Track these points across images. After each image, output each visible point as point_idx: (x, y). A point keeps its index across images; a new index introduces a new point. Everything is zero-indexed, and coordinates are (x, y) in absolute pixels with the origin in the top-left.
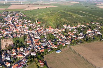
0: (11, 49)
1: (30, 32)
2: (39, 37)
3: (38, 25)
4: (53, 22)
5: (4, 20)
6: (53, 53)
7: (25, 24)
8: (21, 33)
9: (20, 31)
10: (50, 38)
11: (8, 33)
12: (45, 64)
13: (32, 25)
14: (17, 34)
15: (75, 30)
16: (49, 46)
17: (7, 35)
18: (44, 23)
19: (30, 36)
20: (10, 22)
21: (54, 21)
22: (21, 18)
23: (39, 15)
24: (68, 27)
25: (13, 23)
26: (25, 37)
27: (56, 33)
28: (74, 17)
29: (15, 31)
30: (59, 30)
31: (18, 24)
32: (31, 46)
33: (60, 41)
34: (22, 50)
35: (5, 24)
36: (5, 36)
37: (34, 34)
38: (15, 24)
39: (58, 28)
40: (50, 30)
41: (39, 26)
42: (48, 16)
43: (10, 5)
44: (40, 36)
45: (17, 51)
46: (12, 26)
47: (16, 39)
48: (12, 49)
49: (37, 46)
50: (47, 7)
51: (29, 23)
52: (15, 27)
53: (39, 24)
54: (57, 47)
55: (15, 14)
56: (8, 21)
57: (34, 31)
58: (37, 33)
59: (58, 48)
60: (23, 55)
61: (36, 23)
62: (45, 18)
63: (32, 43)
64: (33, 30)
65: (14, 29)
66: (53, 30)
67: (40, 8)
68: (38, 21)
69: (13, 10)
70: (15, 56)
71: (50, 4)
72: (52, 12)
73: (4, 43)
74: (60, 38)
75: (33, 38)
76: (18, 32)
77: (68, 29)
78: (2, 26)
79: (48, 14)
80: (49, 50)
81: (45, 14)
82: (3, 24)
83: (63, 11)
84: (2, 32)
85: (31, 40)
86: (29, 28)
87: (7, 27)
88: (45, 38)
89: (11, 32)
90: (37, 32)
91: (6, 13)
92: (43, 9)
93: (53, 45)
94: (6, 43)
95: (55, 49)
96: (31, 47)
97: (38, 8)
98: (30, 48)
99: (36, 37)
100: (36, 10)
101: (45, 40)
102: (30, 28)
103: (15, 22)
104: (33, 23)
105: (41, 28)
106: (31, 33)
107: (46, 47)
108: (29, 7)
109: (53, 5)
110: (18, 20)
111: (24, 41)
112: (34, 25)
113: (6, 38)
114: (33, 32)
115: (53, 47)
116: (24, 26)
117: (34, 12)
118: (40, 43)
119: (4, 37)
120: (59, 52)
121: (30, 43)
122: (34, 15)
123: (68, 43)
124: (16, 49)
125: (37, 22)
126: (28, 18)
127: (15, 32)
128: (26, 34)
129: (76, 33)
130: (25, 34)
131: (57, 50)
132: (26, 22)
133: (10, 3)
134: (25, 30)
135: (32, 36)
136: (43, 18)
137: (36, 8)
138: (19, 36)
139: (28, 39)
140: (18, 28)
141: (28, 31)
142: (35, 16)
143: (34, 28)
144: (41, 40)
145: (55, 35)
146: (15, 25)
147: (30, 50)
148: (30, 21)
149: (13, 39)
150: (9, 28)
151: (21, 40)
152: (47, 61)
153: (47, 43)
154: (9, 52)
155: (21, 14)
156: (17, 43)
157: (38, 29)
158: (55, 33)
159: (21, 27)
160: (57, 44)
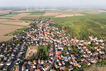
0: (32, 60)
1: (55, 41)
2: (62, 49)
3: (64, 33)
4: (79, 31)
5: (36, 26)
8: (47, 41)
9: (47, 38)
10: (74, 51)
11: (36, 40)
14: (43, 42)
15: (103, 44)
16: (71, 63)
17: (34, 42)
18: (69, 32)
19: (54, 46)
20: (41, 28)
22: (50, 25)
23: (66, 23)
24: (95, 40)
25: (43, 30)
26: (49, 46)
27: (81, 45)
28: (102, 28)
29: (42, 38)
30: (85, 43)
31: (47, 31)
32: (52, 59)
33: (85, 57)
34: (42, 63)
36: (33, 42)
37: (58, 44)
38: (45, 30)
39: (83, 39)
40: (75, 41)
41: (65, 34)
42: (75, 25)
43: (44, 13)
44: (64, 47)
45: (37, 63)
46: (41, 32)
47: (41, 48)
48: (34, 59)
49: (58, 60)
50: (74, 16)
51: (56, 31)
52: (44, 34)
54: (80, 66)
55: (47, 21)
56: (39, 27)
57: (59, 40)
61: (62, 31)
62: (72, 26)
63: (54, 55)
64: (58, 38)
65: (41, 36)
66: (77, 41)
67: (68, 16)
68: (65, 29)
69: (45, 17)
70: (34, 69)
71: (78, 12)
72: (79, 20)
73: (29, 50)
74: (85, 53)
75: (56, 49)
76: (45, 40)
77: (95, 41)
78: (34, 32)
79: (75, 23)
80: (71, 69)
81: (72, 22)
82: (35, 30)
83: (90, 20)
84: (32, 38)
85: (54, 51)
86: (55, 36)
87: (37, 33)
88: (69, 51)
89: (39, 39)
90: (62, 42)
91: (40, 20)
92: (71, 17)
93: (76, 62)
94: (31, 51)
95: (77, 68)
97: (67, 16)
98: (51, 62)
99: (59, 48)
100: (65, 17)
101: (68, 53)
103: (44, 29)
104: (59, 31)
105: (66, 38)
107: (67, 64)
108: (59, 15)
109: (80, 13)
110: (48, 27)
112: (60, 34)
113: (33, 45)
115: (76, 65)
116: (51, 34)
117: (63, 20)
118: (62, 57)
119: (31, 44)
121: (52, 55)
122: (62, 22)
123: (94, 62)
124: (37, 60)
126: (56, 25)
128: (51, 42)
129: (104, 48)
132: (54, 30)
133: (45, 11)
134: (51, 38)
135: (56, 46)
136: (70, 26)
137: (65, 16)
138: (44, 44)
139: (52, 49)
140: (46, 35)
141: (53, 40)
142: (63, 24)
143: (60, 36)
144: (64, 52)
145: (79, 48)
146: (43, 31)
147: (50, 64)
148: (57, 29)
149: (39, 47)
150: (39, 34)
151: (45, 49)
153: (70, 57)
154: (30, 63)
155: (52, 21)
156: (40, 53)
157: (64, 38)
159: (48, 35)
160: (81, 62)
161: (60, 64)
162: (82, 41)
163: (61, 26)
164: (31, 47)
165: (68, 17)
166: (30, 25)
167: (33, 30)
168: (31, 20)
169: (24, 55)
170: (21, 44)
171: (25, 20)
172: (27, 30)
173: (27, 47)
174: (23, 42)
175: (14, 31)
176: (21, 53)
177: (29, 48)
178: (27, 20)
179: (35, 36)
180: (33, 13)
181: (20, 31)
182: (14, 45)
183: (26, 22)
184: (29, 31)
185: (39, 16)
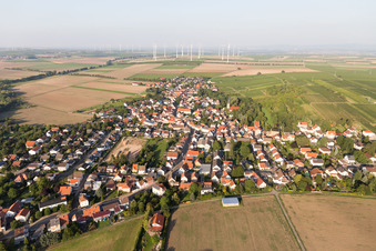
1: (197, 129)
2: (207, 147)
3: (230, 113)
5: (163, 94)
8: (174, 129)
9: (178, 123)
11: (150, 124)
14: (164, 129)
15: (332, 144)
20: (173, 99)
22: (202, 93)
24: (311, 132)
27: (265, 143)
28: (351, 102)
29: (166, 121)
30: (278, 137)
31: (185, 107)
35: (158, 103)
36: (138, 130)
38: (181, 105)
39: (275, 129)
40: (251, 132)
41: (231, 116)
45: (130, 172)
46: (169, 110)
50: (283, 72)
51: (211, 108)
52: (175, 113)
55: (198, 83)
56: (170, 97)
57: (209, 127)
59: (234, 190)
63: (180, 160)
65: (166, 117)
66: (258, 132)
68: (236, 103)
69: (196, 76)
73: (122, 146)
75: (192, 146)
76: (170, 126)
77: (309, 136)
78: (150, 107)
82: (155, 104)
84: (140, 120)
87: (157, 111)
89: (156, 124)
90: (215, 132)
91: (179, 80)
93: (228, 176)
94: (127, 146)
95: (224, 191)
99: (200, 146)
100: (252, 77)
101: (218, 157)
102: (204, 120)
103: (181, 102)
104: (219, 109)
105: (230, 123)
106: (198, 132)
110: (193, 97)
112: (218, 114)
113: (136, 136)
114: (203, 130)
116: (194, 113)
121: (174, 159)
123: (280, 182)
125: (228, 107)
127: (164, 124)
128: (185, 132)
129: (329, 153)
132: (207, 104)
134: (188, 123)
136: (254, 98)
138: (165, 136)
139: (179, 146)
140: (179, 115)
141: (194, 127)
143: (216, 120)
144: (209, 156)
145: (255, 150)
146: (177, 108)
148: (217, 103)
150: (161, 113)
151: (162, 146)
155: (210, 85)
156: (146, 152)
157: (224, 124)
159: (185, 115)
162: (273, 133)
163: (228, 97)
164: (129, 138)
166: (147, 90)
167: (150, 104)
168: (155, 80)
169: (105, 154)
170: (107, 132)
171: (140, 79)
172: (135, 102)
173: (121, 138)
174: (114, 128)
175: (102, 103)
176: (99, 149)
177: (123, 142)
178: (144, 80)
179: (150, 117)
180: (166, 64)
181: (117, 104)
182: (89, 131)
183: (141, 84)
184: (138, 106)
185: (181, 71)
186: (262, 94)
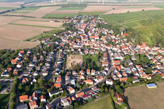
0: (78, 70)
1: (109, 48)
2: (122, 58)
3: (124, 38)
4: (151, 35)
5: (75, 27)
6: (142, 87)
7: (104, 35)
8: (95, 49)
9: (95, 45)
10: (141, 61)
11: (78, 47)
12: (125, 101)
13: (114, 37)
14: (89, 49)
16: (137, 74)
17: (76, 50)
18: (134, 35)
19: (108, 55)
20: (83, 30)
21: (153, 33)
22: (99, 26)
23: (128, 23)
25: (86, 33)
26: (101, 55)
27: (154, 54)
29: (87, 44)
30: (160, 51)
31: (93, 35)
32: (107, 69)
33: (159, 68)
34: (93, 74)
35: (75, 33)
36: (73, 50)
37: (114, 52)
38: (90, 34)
39: (157, 46)
40: (142, 49)
41: (125, 40)
42: (144, 25)
43: (85, 6)
44: (125, 56)
45: (86, 74)
46: (84, 37)
47: (87, 57)
48: (80, 70)
49: (116, 71)
50: (143, 10)
51: (110, 35)
52: (89, 39)
53: (126, 37)
54: (150, 78)
55: (92, 19)
56: (80, 29)
57: (116, 47)
58: (120, 51)
59: (151, 80)
60: (94, 82)
61: (120, 35)
62: (138, 27)
63: (110, 66)
64: (114, 45)
65: (86, 42)
66: (147, 48)
67: (131, 11)
68: (125, 32)
69: (89, 14)
70: (82, 80)
71: (151, 4)
72: (151, 18)
73: (70, 60)
74: (159, 63)
75: (113, 58)
76: (92, 47)
78: (72, 36)
79: (143, 22)
80: (136, 81)
81: (138, 22)
82: (73, 34)
84: (70, 44)
85: (109, 61)
86: (109, 42)
87: (78, 38)
88: (132, 61)
89: (82, 46)
90: (121, 49)
91: (79, 18)
92: (137, 13)
93: (144, 73)
94: (73, 60)
95: (146, 81)
96: (107, 71)
97: (129, 12)
98: (106, 73)
99: (118, 58)
100: (125, 14)
101: (132, 63)
102: (111, 43)
103: (89, 32)
104: (116, 35)
105: (128, 44)
106: (111, 50)
107: (131, 75)
108: (114, 9)
109: (155, 6)
110: (94, 29)
111: (99, 61)
112: (116, 39)
113: (74, 54)
114: (114, 49)
115: (143, 76)
116: (101, 39)
117: (121, 17)
118: (122, 67)
119: (72, 52)
120: (152, 87)
121: (107, 65)
122: (120, 22)
124: (85, 70)
125: (122, 34)
126: (109, 27)
127: (87, 46)
128: (103, 50)
130: (101, 50)
131: (149, 82)
132: (106, 33)
133: (86, 3)
134: (102, 45)
135: (112, 54)
136: (133, 28)
137: (125, 11)
138: (92, 53)
139: (105, 59)
140: (93, 40)
141: (106, 47)
142: (121, 24)
143: (117, 42)
144: (125, 63)
145: (150, 58)
146: (88, 36)
147: (105, 75)
148: (112, 32)
149: (84, 56)
150: (81, 39)
151: (94, 59)
152: (129, 97)
153: (134, 68)
154: (75, 74)
155: (101, 20)
156: (88, 63)
157: (124, 44)
158: (150, 55)
159: (97, 40)
160: (151, 73)
161: (120, 76)
163: (118, 28)
164: (71, 55)
165: (131, 13)
166: (63, 25)
167: (69, 34)
168: (64, 18)
169: (63, 65)
170: (55, 52)
171: (53, 18)
172: (59, 33)
173: (66, 55)
174: (58, 50)
175: (38, 34)
176: (58, 63)
177: (69, 58)
178: (56, 18)
179: (76, 42)
180: (64, 6)
181: (50, 35)
182: (44, 52)
183: (56, 21)
184: (63, 35)
185: (77, 11)
186: (137, 25)
